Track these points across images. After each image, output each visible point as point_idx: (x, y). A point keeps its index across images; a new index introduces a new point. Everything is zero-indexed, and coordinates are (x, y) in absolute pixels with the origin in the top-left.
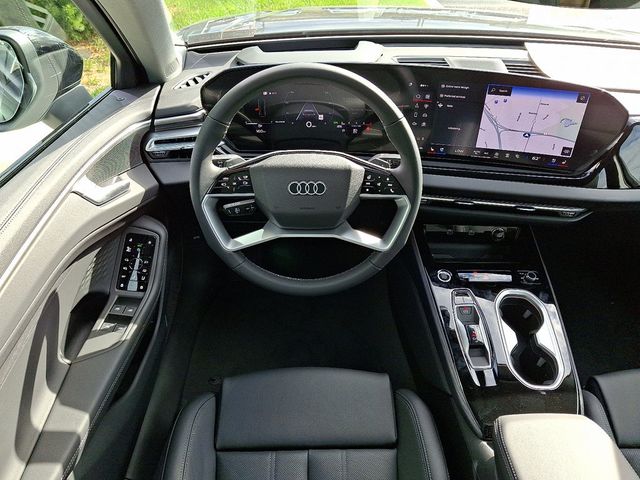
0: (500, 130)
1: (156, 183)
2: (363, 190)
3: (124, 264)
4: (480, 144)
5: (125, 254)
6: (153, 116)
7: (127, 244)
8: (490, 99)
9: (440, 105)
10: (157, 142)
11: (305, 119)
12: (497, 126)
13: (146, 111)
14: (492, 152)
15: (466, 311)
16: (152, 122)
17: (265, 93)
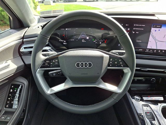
0: (157, 41)
1: (22, 63)
2: (109, 65)
3: (9, 97)
4: (149, 47)
5: (10, 93)
6: (23, 38)
7: (11, 88)
8: (153, 29)
9: (134, 32)
10: (25, 48)
11: (82, 39)
12: (155, 40)
13: (20, 36)
14: (153, 50)
15: (148, 114)
16: (23, 40)
17: (67, 29)
